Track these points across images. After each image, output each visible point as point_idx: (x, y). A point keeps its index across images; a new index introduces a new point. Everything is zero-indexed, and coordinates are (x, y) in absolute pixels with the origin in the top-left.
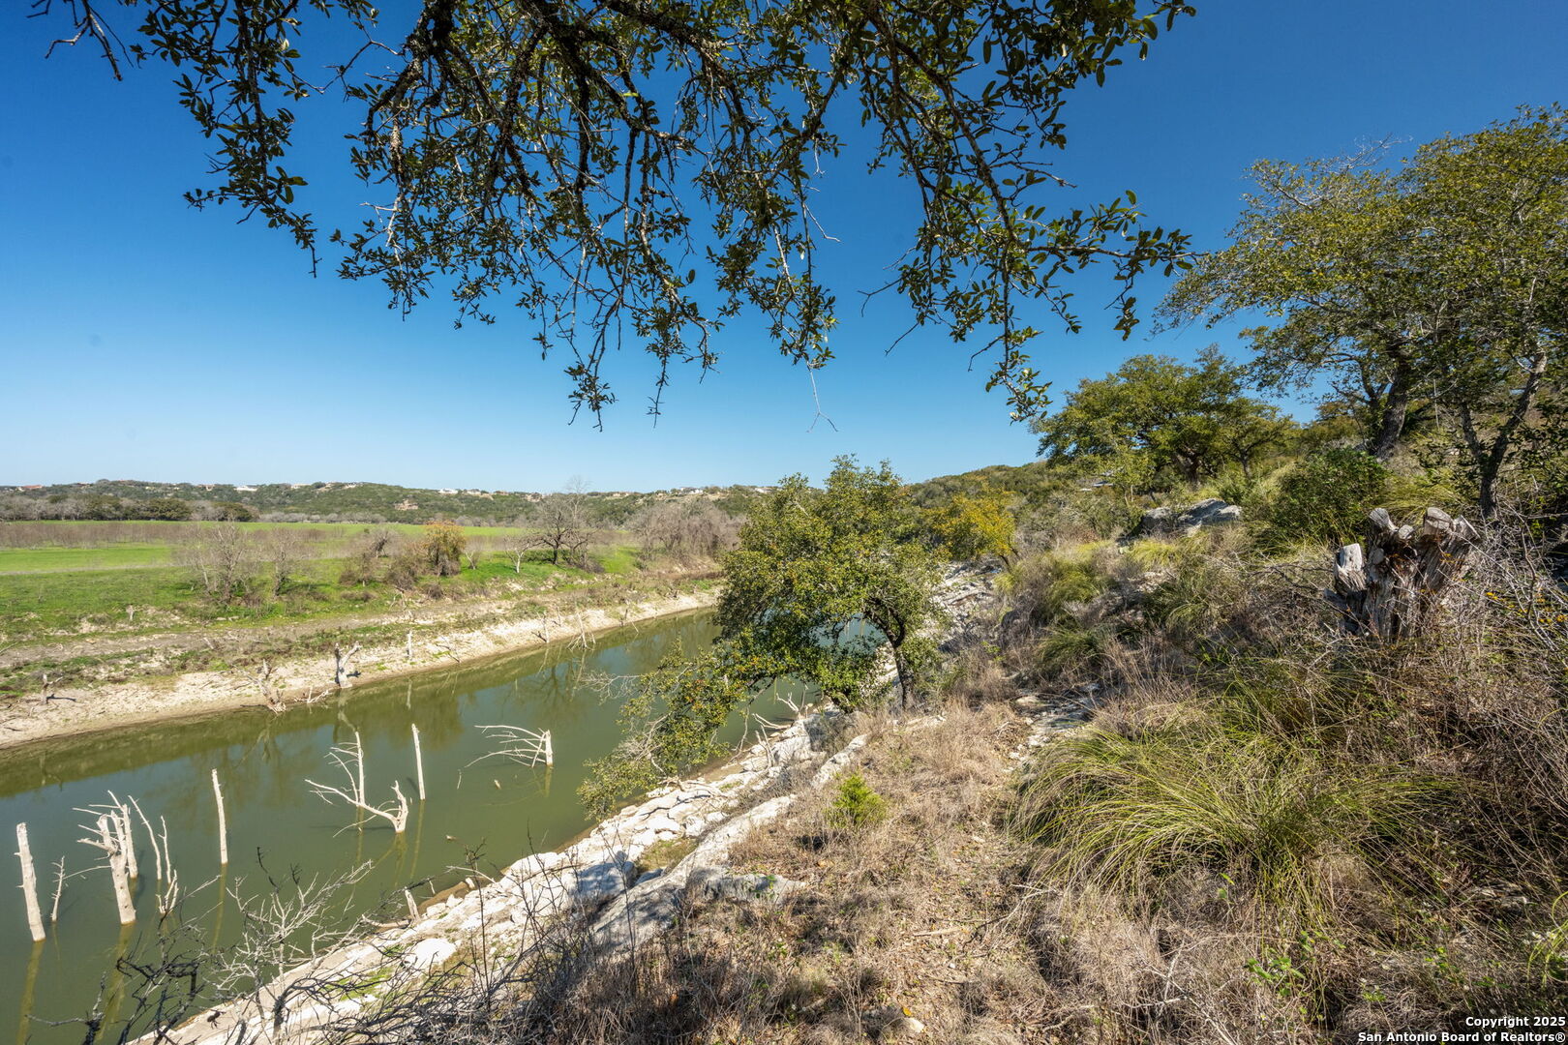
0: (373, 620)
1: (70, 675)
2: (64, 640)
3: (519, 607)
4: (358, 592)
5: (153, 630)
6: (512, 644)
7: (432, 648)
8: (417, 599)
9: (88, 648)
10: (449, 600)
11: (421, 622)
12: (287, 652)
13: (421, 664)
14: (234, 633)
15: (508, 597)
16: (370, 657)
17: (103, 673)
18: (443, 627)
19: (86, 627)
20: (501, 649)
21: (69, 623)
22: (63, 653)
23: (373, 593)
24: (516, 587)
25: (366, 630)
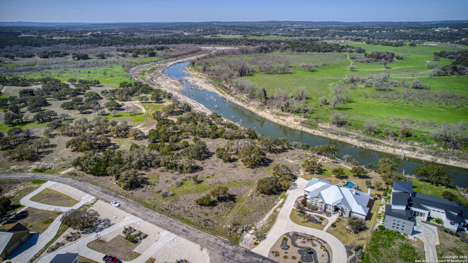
0: (380, 141)
1: (347, 135)
2: (351, 131)
3: (410, 148)
4: (383, 135)
5: (358, 133)
6: (395, 153)
7: (381, 148)
8: (391, 139)
9: (351, 133)
10: (397, 142)
11: (386, 143)
12: (364, 141)
13: (377, 149)
14: (362, 136)
15: (411, 145)
16: (372, 145)
17: (350, 136)
18: (388, 145)
19: (354, 130)
20: (393, 153)
21: (353, 129)
22: (350, 133)
23: (386, 136)
24: (417, 144)
25: (377, 142)
